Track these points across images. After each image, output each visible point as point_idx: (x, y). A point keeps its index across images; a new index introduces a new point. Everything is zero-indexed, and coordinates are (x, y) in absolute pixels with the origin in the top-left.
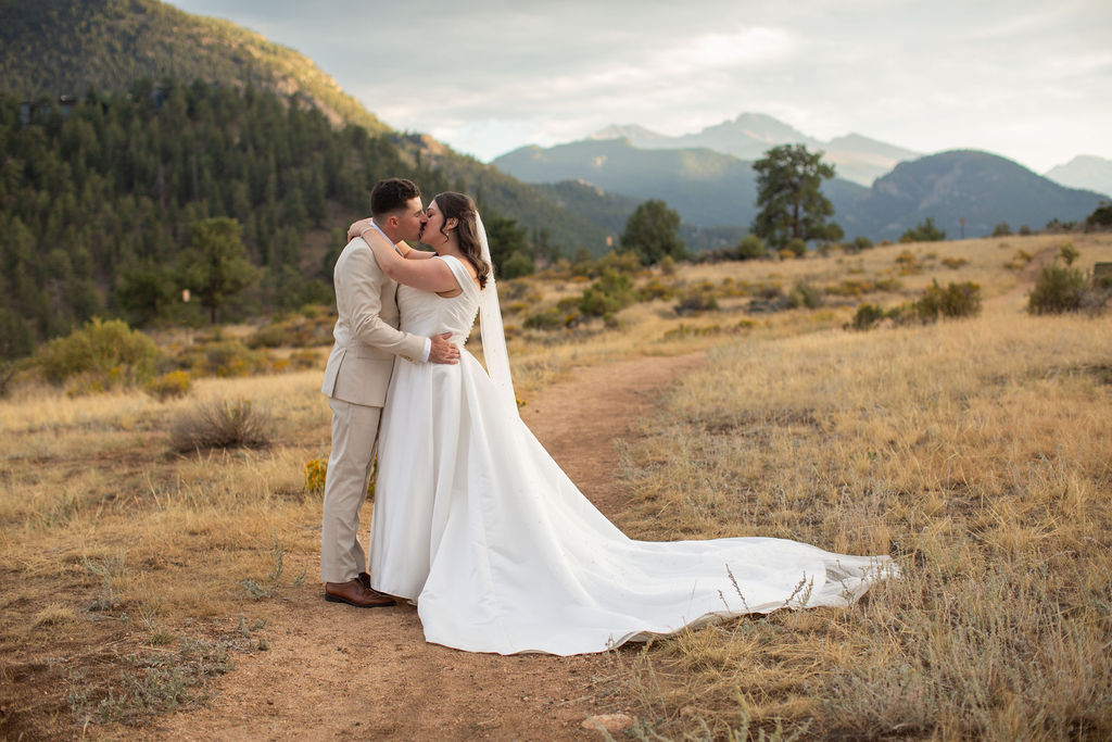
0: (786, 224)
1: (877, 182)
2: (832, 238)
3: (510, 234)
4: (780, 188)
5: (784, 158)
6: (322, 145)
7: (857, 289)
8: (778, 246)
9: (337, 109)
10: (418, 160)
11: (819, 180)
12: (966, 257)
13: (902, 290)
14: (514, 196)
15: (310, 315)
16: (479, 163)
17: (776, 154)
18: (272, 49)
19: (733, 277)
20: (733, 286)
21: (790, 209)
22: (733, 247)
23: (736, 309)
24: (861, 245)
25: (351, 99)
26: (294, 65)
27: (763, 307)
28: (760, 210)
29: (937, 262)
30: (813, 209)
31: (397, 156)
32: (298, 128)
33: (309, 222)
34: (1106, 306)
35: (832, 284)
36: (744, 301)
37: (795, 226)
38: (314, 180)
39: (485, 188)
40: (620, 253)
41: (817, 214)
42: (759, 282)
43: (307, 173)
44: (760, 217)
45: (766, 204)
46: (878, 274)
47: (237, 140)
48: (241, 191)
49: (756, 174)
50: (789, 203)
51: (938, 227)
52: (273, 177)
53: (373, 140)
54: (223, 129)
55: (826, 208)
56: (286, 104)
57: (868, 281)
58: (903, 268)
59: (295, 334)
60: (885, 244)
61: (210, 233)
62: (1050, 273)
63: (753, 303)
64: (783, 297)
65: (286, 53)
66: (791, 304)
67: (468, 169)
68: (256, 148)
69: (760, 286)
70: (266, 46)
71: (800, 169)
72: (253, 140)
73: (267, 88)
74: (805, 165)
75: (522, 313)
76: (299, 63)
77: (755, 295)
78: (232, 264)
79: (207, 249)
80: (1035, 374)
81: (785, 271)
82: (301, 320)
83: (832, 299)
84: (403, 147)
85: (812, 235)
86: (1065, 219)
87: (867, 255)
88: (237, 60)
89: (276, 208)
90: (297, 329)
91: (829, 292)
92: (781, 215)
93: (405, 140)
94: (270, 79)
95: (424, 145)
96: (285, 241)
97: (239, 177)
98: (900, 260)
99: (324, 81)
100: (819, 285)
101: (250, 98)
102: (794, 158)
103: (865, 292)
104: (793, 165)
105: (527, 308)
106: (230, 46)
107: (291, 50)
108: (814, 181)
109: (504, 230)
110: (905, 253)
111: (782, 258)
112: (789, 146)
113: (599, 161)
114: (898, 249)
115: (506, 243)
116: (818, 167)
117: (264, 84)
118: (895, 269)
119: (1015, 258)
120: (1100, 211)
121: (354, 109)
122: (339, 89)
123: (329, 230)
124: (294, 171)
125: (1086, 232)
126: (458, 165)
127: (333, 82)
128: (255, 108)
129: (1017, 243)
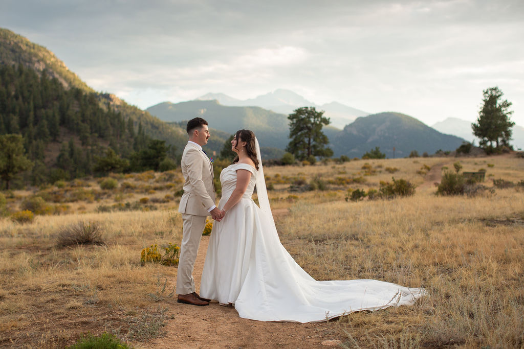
0: (304, 148)
1: (346, 127)
2: (327, 156)
3: (162, 148)
4: (302, 129)
5: (304, 114)
6: (58, 98)
7: (344, 182)
8: (300, 158)
9: (66, 79)
10: (109, 108)
11: (322, 126)
12: (398, 167)
13: (367, 183)
14: (157, 128)
15: (60, 186)
16: (140, 110)
17: (300, 111)
18: (32, 46)
19: (280, 173)
20: (280, 178)
21: (306, 140)
22: (279, 158)
23: (283, 190)
24: (344, 160)
25: (73, 74)
26: (44, 55)
27: (297, 189)
28: (291, 140)
29: (383, 169)
30: (318, 140)
31: (98, 105)
32: (46, 88)
33: (50, 138)
34: (477, 192)
35: (331, 179)
36: (287, 186)
37: (308, 148)
38: (54, 116)
39: (142, 123)
40: (221, 160)
41: (320, 143)
42: (293, 177)
43: (50, 112)
44: (291, 143)
45: (294, 137)
46: (354, 175)
47: (13, 93)
48: (15, 120)
49: (289, 121)
50: (306, 137)
51: (382, 151)
52: (32, 113)
53: (86, 96)
54: (6, 87)
55: (325, 140)
56: (40, 76)
57: (349, 178)
58: (366, 172)
59: (54, 195)
60: (355, 159)
61: (7, 142)
62: (448, 176)
63: (291, 187)
64: (306, 184)
65: (40, 48)
66: (311, 189)
67: (134, 113)
68: (23, 97)
69: (295, 179)
70: (29, 44)
71: (312, 120)
72: (22, 94)
73: (29, 66)
74: (315, 118)
75: (173, 189)
76: (46, 54)
77: (292, 183)
78: (19, 158)
79: (6, 150)
80: (454, 221)
81: (307, 172)
82: (56, 189)
83: (332, 186)
84: (100, 100)
85: (318, 153)
86: (445, 150)
87: (347, 165)
88: (13, 51)
89: (33, 130)
90: (55, 193)
91: (330, 182)
92: (301, 143)
93: (101, 97)
94: (30, 61)
95: (111, 100)
96: (37, 147)
97: (14, 112)
98: (364, 168)
99: (59, 64)
100: (324, 179)
101: (21, 71)
102: (309, 114)
103: (348, 183)
104: (309, 117)
105: (175, 186)
106: (10, 43)
107: (42, 47)
108: (320, 126)
109: (159, 146)
110: (366, 164)
111: (304, 165)
112: (307, 108)
113: (202, 112)
114: (363, 162)
115: (160, 152)
116: (321, 118)
117: (27, 64)
118: (362, 172)
119: (422, 169)
120: (463, 147)
121: (74, 79)
122: (67, 69)
123: (61, 143)
124: (43, 111)
125: (456, 157)
126: (129, 111)
127: (64, 65)
128: (23, 76)
129: (422, 161)
